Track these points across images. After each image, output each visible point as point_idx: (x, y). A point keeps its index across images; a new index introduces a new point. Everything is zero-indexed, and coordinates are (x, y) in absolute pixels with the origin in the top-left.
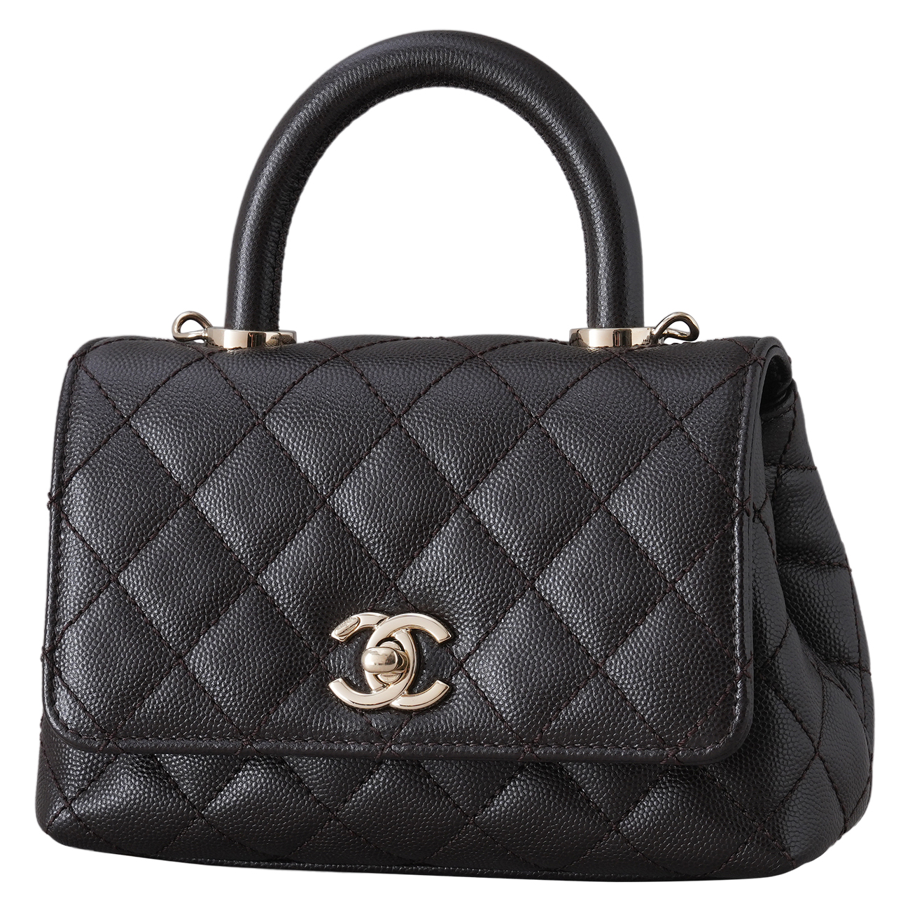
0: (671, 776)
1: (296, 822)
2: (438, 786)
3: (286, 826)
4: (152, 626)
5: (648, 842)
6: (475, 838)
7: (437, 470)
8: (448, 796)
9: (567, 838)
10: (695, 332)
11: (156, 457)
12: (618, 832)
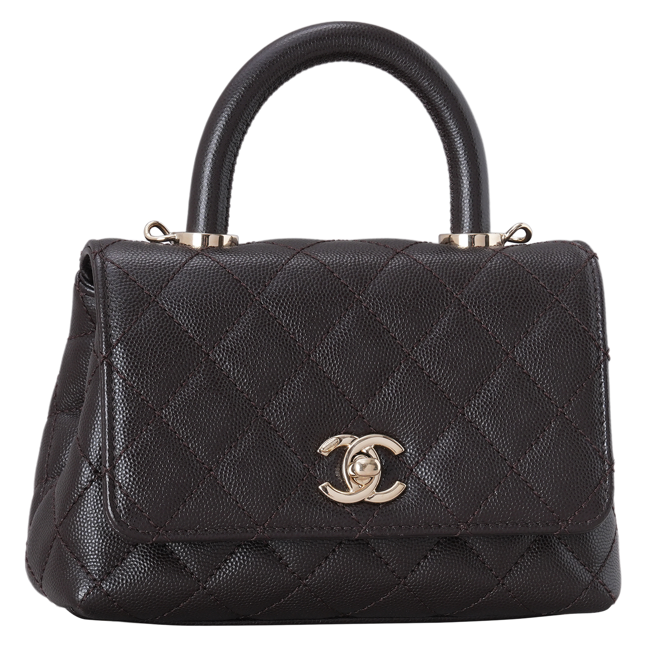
0: (538, 544)
1: (276, 588)
2: (381, 558)
3: (267, 592)
4: (189, 448)
5: (524, 591)
6: (402, 594)
7: (389, 332)
8: (387, 564)
9: (468, 591)
10: (529, 235)
11: (180, 325)
12: (503, 584)
